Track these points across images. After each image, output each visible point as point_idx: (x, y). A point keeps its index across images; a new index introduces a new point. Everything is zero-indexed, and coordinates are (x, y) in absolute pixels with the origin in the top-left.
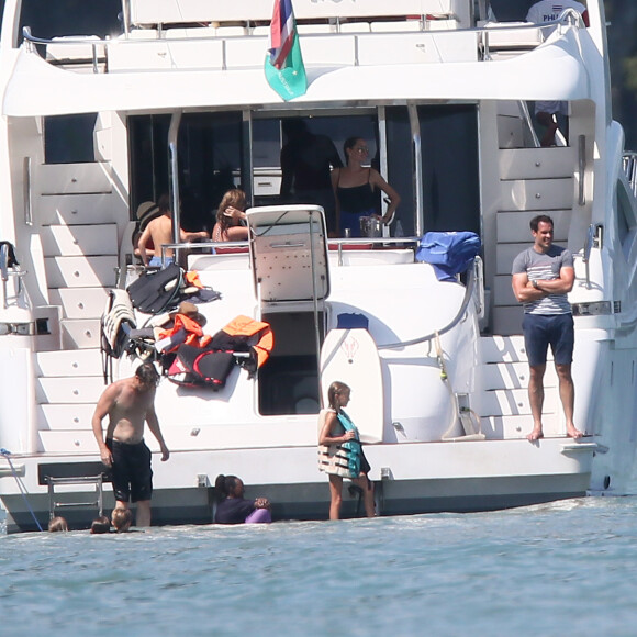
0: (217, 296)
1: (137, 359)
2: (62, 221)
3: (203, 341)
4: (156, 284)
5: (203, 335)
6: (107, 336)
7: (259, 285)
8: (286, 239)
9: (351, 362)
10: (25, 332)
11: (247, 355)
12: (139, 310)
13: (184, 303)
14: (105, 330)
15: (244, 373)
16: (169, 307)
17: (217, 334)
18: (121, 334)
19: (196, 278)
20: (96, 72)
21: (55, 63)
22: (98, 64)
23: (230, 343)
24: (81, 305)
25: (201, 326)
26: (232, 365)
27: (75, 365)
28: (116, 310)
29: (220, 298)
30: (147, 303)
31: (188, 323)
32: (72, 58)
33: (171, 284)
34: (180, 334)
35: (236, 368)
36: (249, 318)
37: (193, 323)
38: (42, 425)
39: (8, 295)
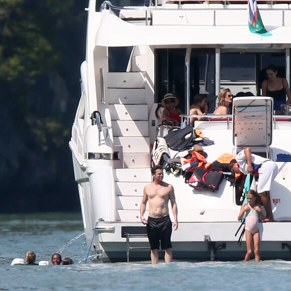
0: (212, 143)
1: (171, 174)
2: (121, 103)
3: (207, 166)
4: (180, 135)
5: (206, 163)
6: (155, 161)
7: (235, 138)
8: (252, 114)
9: (284, 179)
10: (108, 158)
11: (230, 173)
12: (171, 149)
13: (195, 146)
14: (154, 158)
15: (228, 183)
16: (187, 148)
17: (214, 162)
18: (162, 161)
19: (201, 133)
20: (147, 25)
21: (125, 19)
22: (148, 21)
23: (221, 167)
24: (129, 146)
25: (205, 158)
26: (222, 178)
27: (135, 176)
28: (160, 148)
29: (214, 144)
30: (175, 146)
31: (199, 156)
32: (134, 17)
33: (188, 136)
34: (195, 162)
35: (224, 180)
36: (230, 155)
37: (202, 156)
38: (119, 207)
39: (101, 139)
